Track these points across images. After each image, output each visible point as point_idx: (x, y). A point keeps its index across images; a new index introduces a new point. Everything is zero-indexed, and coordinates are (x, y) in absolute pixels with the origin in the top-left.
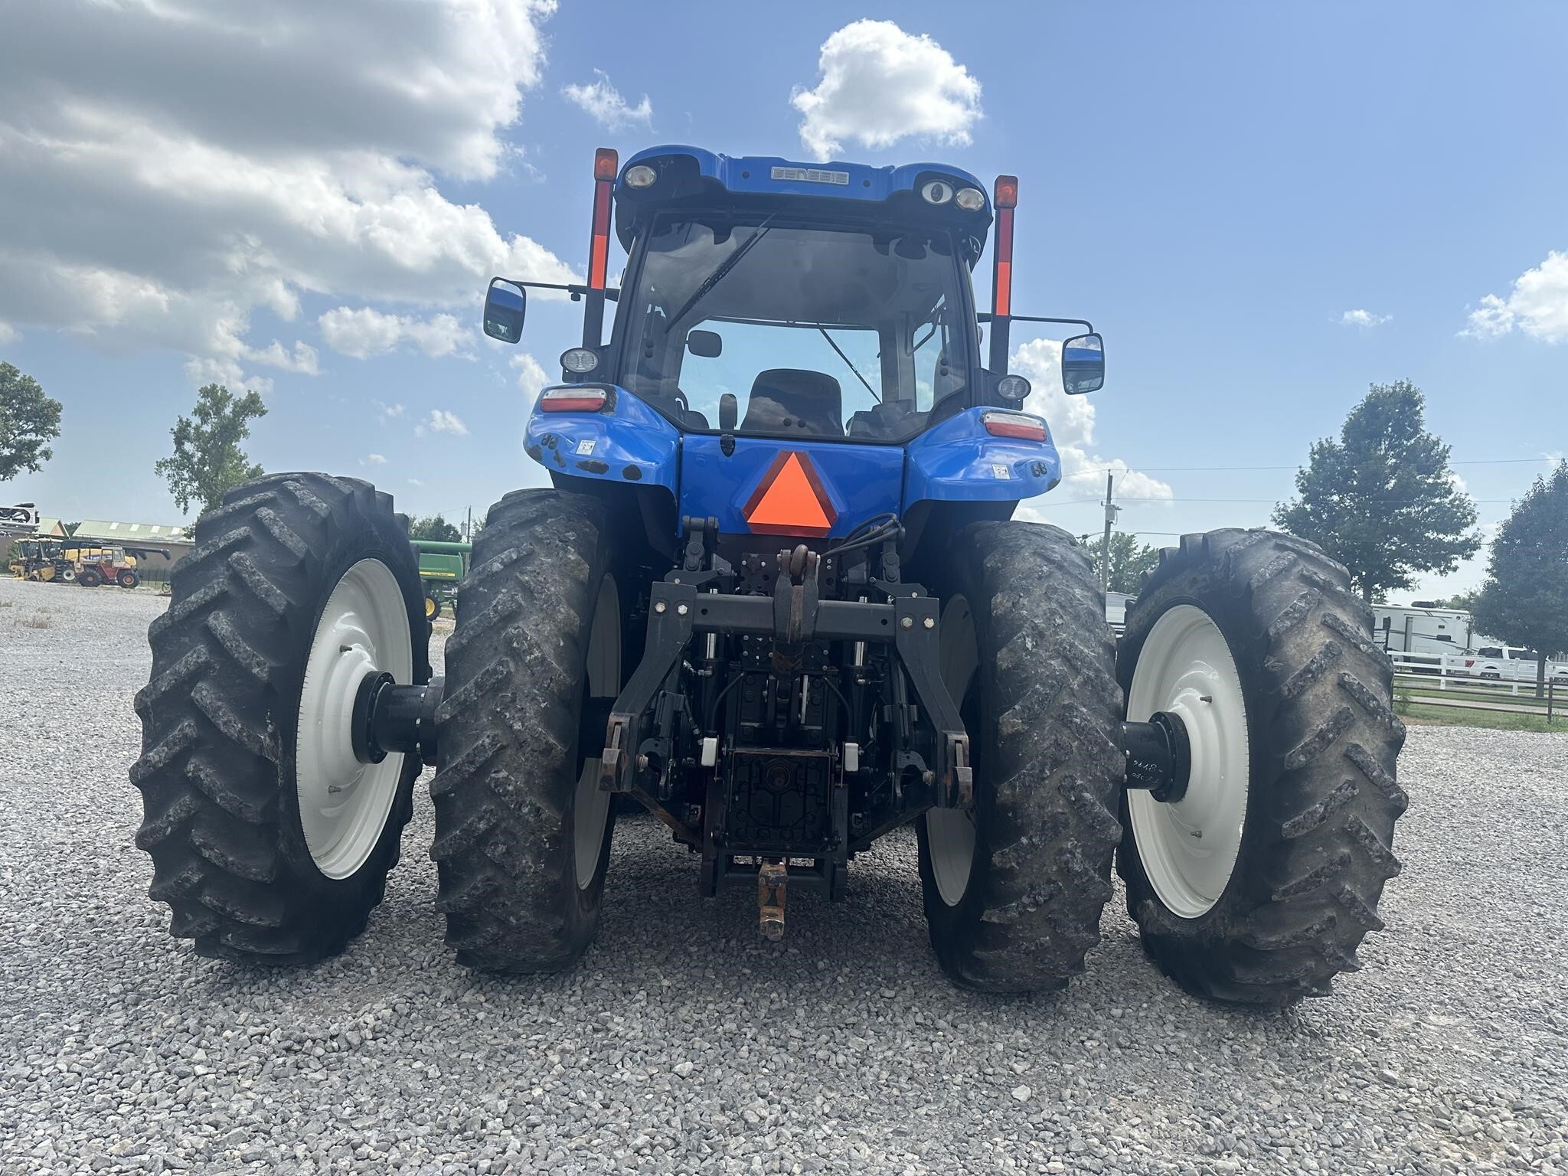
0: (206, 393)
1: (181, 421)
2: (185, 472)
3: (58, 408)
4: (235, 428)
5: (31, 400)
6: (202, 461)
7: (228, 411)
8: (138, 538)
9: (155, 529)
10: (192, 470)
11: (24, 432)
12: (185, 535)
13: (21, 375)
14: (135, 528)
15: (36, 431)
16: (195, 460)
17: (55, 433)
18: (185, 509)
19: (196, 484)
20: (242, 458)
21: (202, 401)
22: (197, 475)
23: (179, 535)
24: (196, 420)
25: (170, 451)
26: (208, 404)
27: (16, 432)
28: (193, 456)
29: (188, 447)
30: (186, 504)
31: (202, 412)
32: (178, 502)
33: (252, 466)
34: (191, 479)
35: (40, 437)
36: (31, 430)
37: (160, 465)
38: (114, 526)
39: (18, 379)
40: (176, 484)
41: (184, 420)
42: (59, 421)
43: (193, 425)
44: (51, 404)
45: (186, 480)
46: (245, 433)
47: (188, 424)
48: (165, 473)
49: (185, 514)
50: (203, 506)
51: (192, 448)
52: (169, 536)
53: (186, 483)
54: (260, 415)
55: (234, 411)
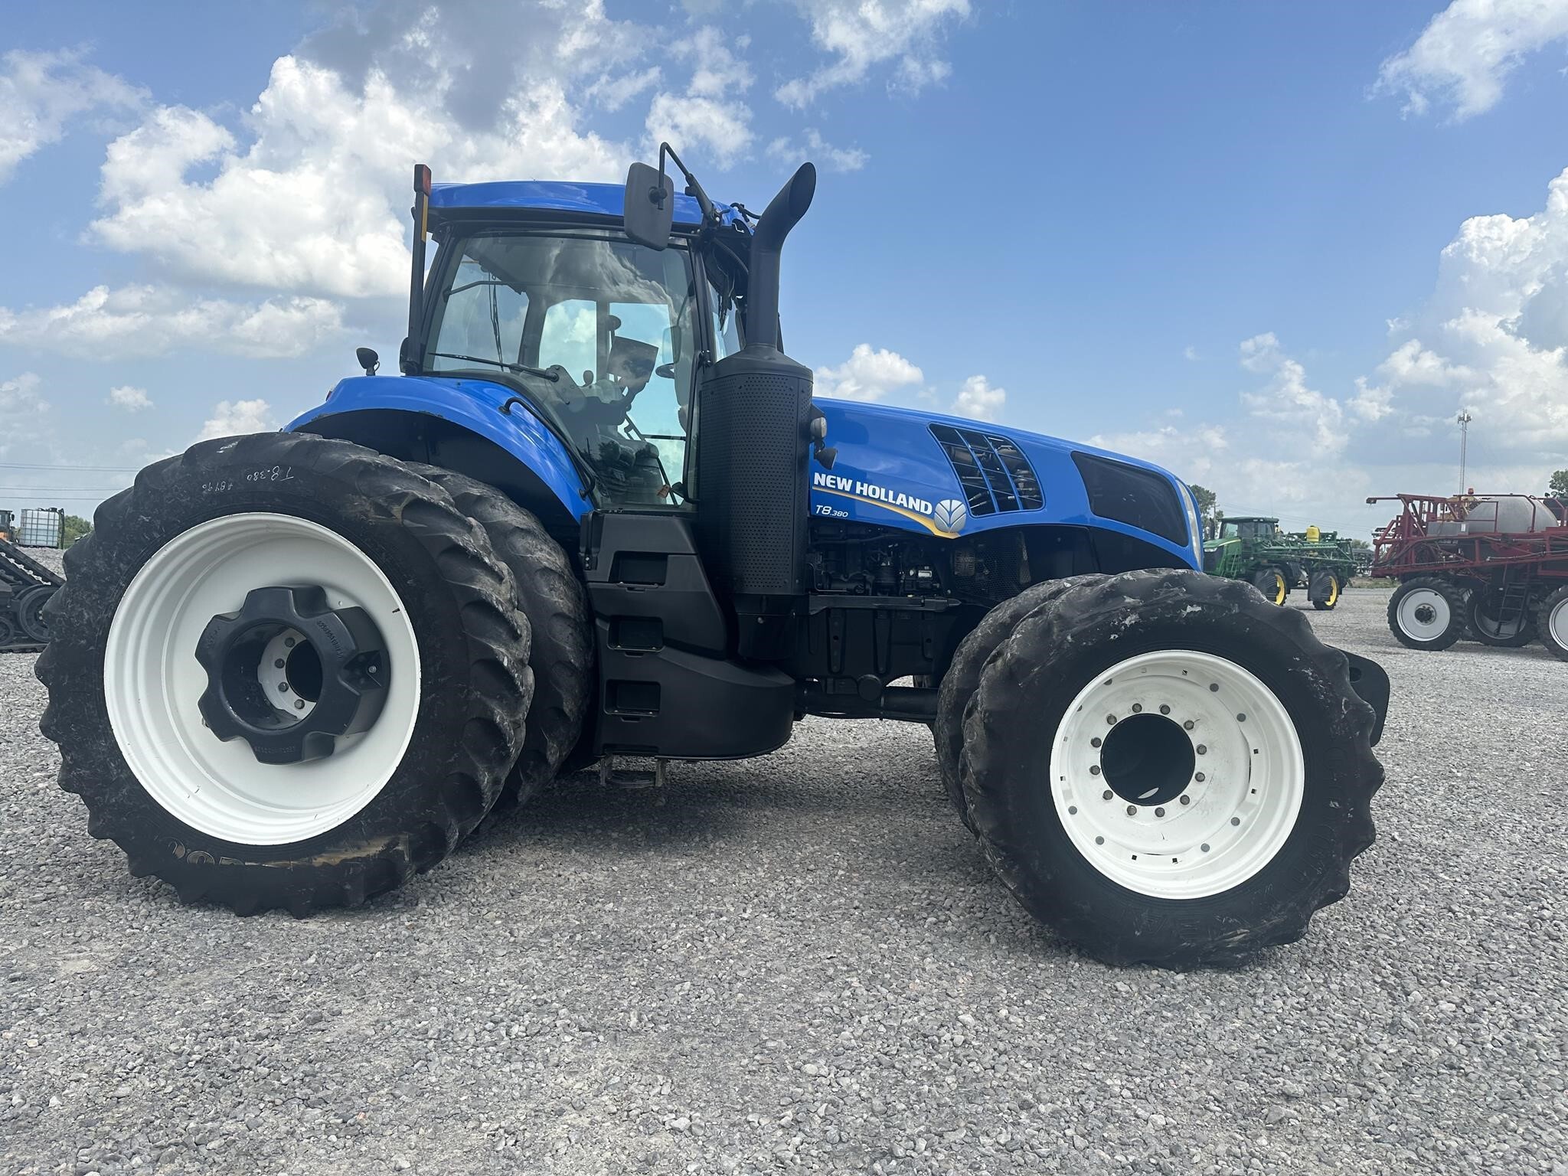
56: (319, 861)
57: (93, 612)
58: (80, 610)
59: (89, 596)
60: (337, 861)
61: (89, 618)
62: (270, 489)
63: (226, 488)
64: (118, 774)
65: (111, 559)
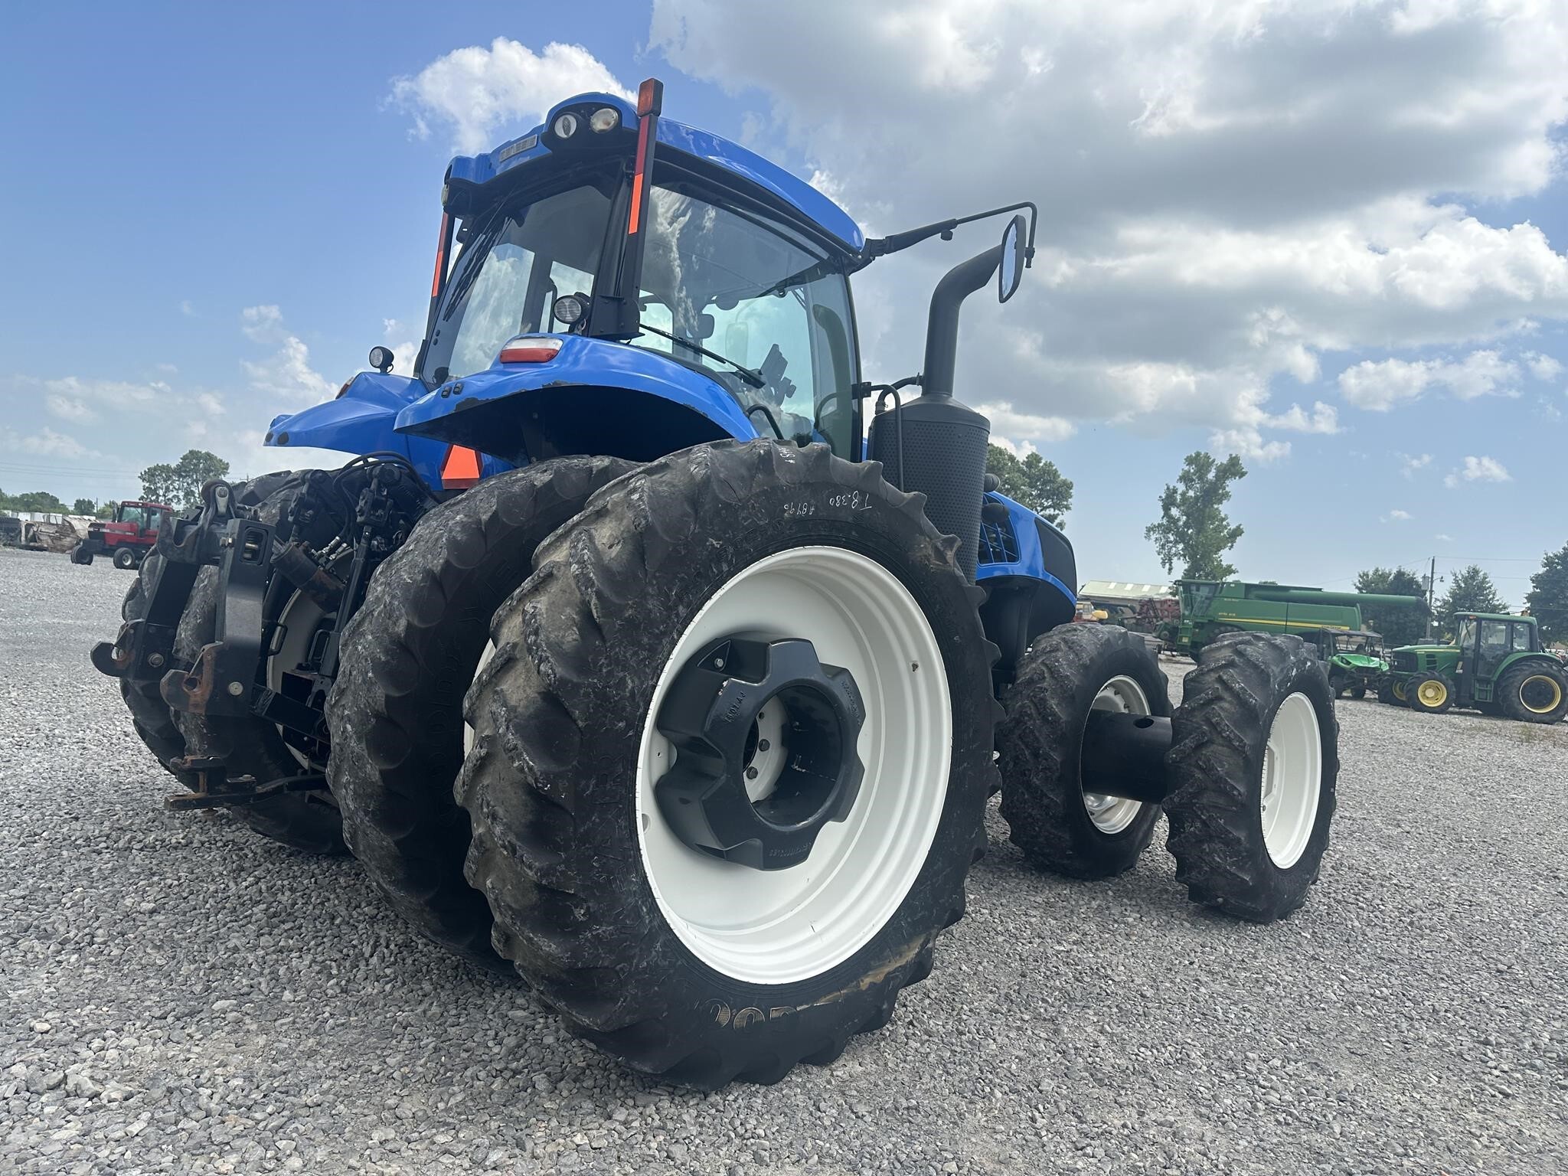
0: (1190, 461)
1: (1168, 488)
2: (1170, 535)
3: (1069, 486)
4: (1216, 491)
5: (1050, 481)
6: (1187, 525)
7: (1211, 476)
8: (1131, 596)
9: (1146, 588)
10: (1177, 534)
11: (1045, 508)
12: (1171, 593)
13: (1043, 461)
14: (1129, 587)
15: (1054, 506)
16: (1181, 523)
17: (1068, 508)
18: (1170, 569)
19: (1181, 546)
20: (1223, 520)
21: (1187, 468)
22: (1181, 537)
23: (1165, 594)
24: (1181, 487)
25: (1157, 517)
26: (1192, 471)
27: (1039, 508)
28: (1179, 520)
29: (1175, 512)
30: (1170, 565)
31: (1185, 478)
32: (1163, 563)
33: (1233, 527)
34: (1176, 542)
35: (1057, 512)
36: (1050, 507)
37: (1149, 530)
38: (1112, 586)
39: (1041, 465)
40: (1163, 547)
41: (1171, 487)
42: (1071, 497)
43: (1179, 492)
44: (1064, 482)
45: (1171, 542)
46: (1226, 495)
47: (1175, 491)
48: (1154, 536)
49: (1169, 574)
50: (1186, 566)
51: (1178, 514)
52: (1158, 594)
53: (1171, 545)
54: (1240, 478)
55: (1216, 476)
56: (866, 982)
57: (639, 678)
58: (621, 674)
59: (635, 653)
60: (881, 977)
61: (633, 688)
62: (850, 519)
63: (808, 511)
64: (650, 922)
65: (668, 597)
